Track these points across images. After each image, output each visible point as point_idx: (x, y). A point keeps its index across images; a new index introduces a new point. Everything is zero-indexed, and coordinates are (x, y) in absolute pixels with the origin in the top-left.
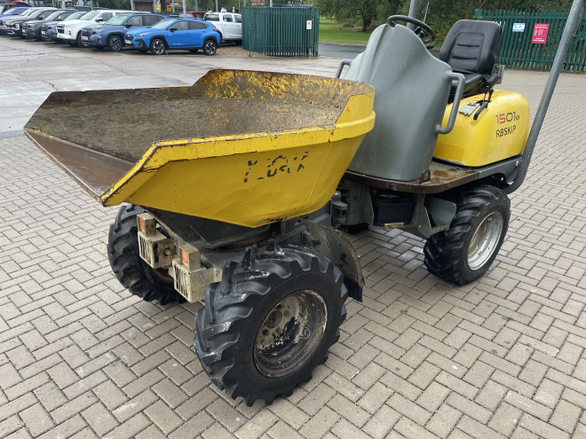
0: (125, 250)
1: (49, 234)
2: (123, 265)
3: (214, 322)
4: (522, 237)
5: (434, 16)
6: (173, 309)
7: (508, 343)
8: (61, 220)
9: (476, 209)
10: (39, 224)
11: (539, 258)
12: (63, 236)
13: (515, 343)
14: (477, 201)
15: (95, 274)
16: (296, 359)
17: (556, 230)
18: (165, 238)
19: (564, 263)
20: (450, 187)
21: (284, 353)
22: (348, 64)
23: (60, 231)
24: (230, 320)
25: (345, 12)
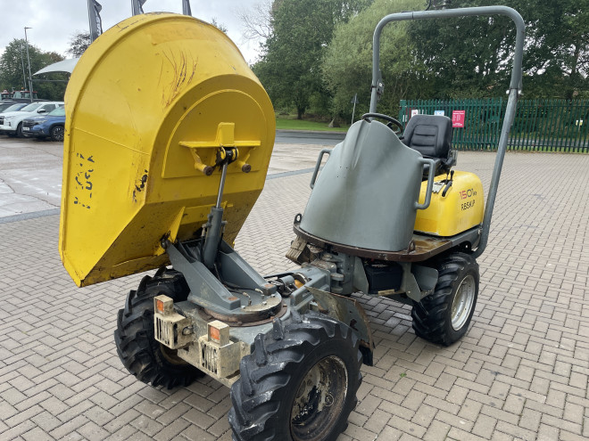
0: (137, 334)
1: (29, 328)
2: (133, 350)
3: (253, 393)
4: (488, 298)
5: (362, 105)
6: (178, 393)
7: (502, 395)
8: (39, 312)
9: (454, 273)
10: (15, 317)
11: (507, 316)
12: (44, 328)
13: (508, 395)
14: (453, 267)
15: (88, 364)
16: (323, 427)
17: (514, 290)
18: (184, 318)
19: (529, 319)
20: (432, 255)
21: (310, 423)
22: (328, 152)
23: (40, 324)
24: (270, 390)
25: (281, 102)
